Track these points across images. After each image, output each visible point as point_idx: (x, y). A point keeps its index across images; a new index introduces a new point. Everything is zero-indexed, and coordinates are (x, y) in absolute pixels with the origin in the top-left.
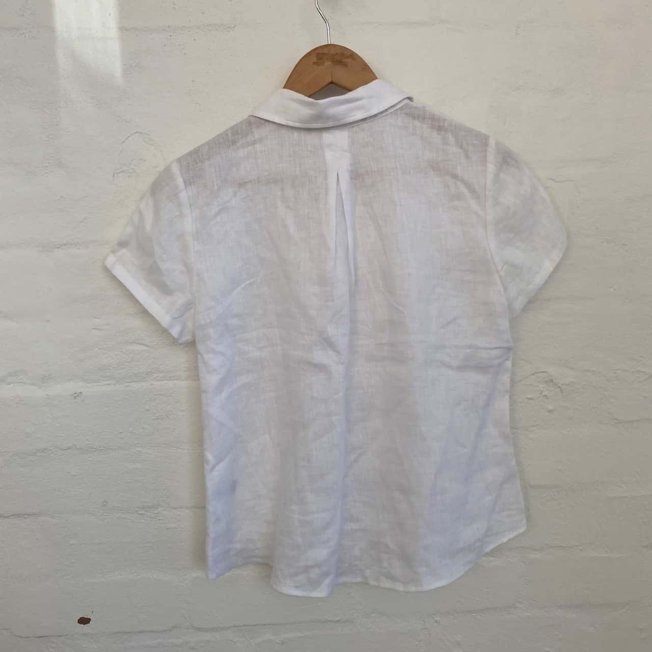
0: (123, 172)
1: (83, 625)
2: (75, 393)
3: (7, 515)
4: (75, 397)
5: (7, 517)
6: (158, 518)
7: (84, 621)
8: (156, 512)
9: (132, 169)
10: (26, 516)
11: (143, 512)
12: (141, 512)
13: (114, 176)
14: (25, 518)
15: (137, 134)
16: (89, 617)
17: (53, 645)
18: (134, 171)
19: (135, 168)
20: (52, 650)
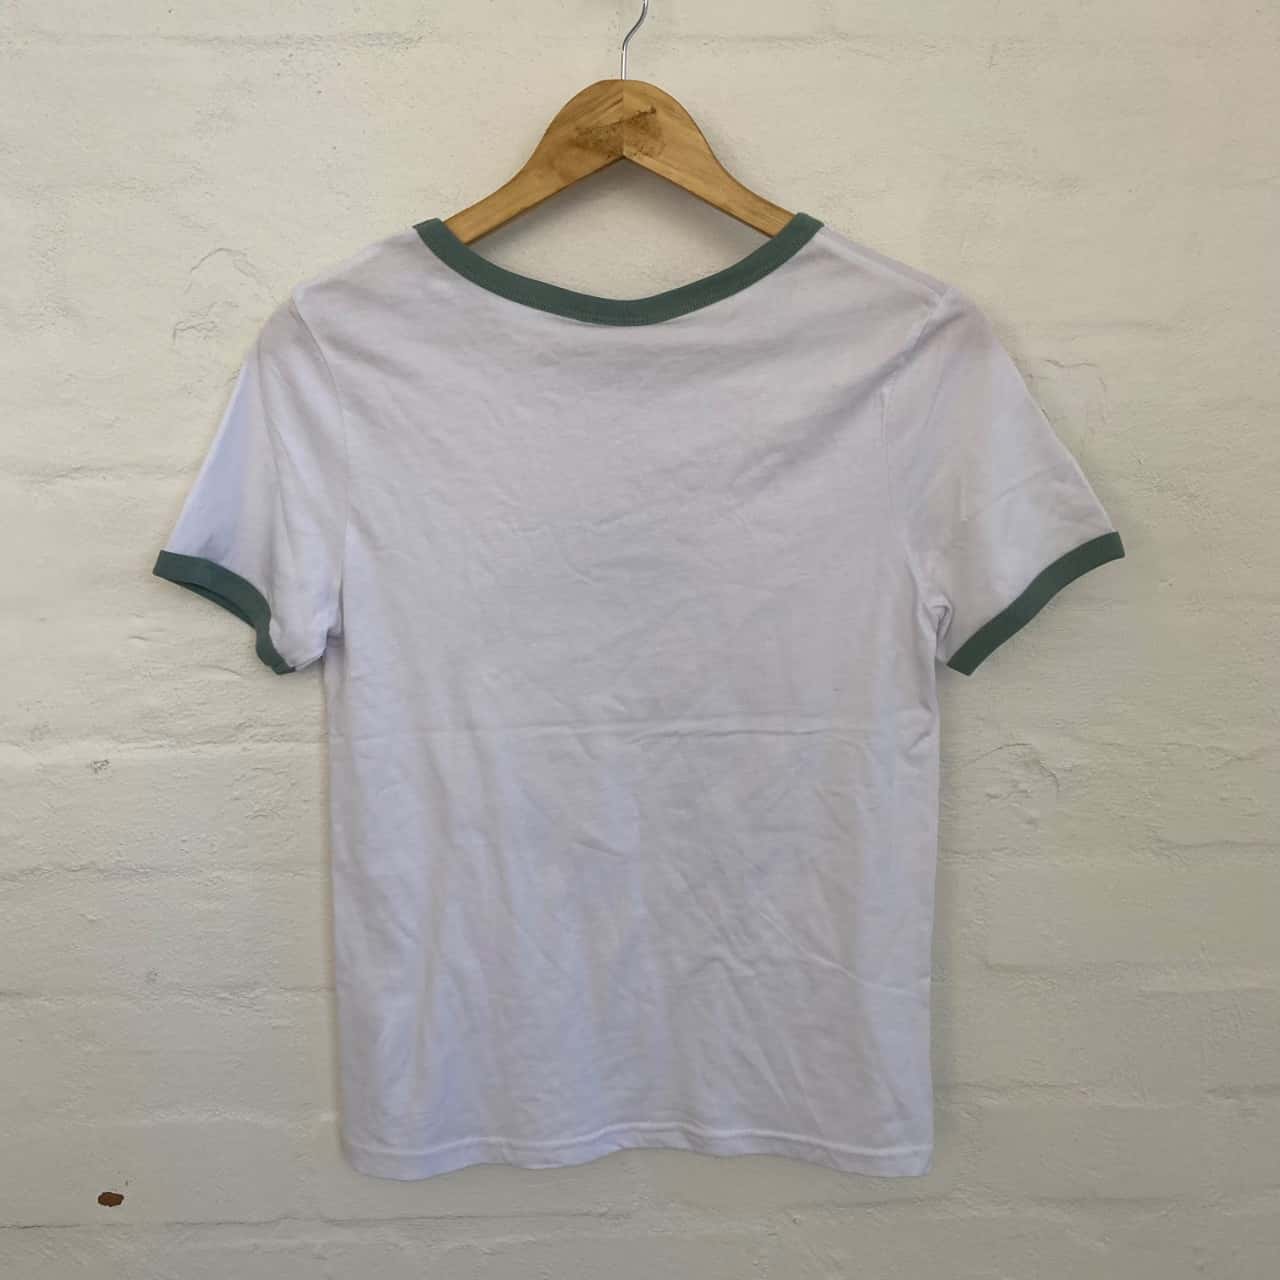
0: (193, 327)
1: (107, 1207)
2: (95, 763)
4: (96, 771)
6: (256, 1008)
7: (110, 1200)
8: (252, 996)
9: (212, 322)
11: (226, 995)
12: (223, 995)
13: (174, 335)
15: (221, 253)
16: (120, 1193)
17: (50, 1244)
18: (215, 327)
19: (217, 320)
20: (47, 1252)
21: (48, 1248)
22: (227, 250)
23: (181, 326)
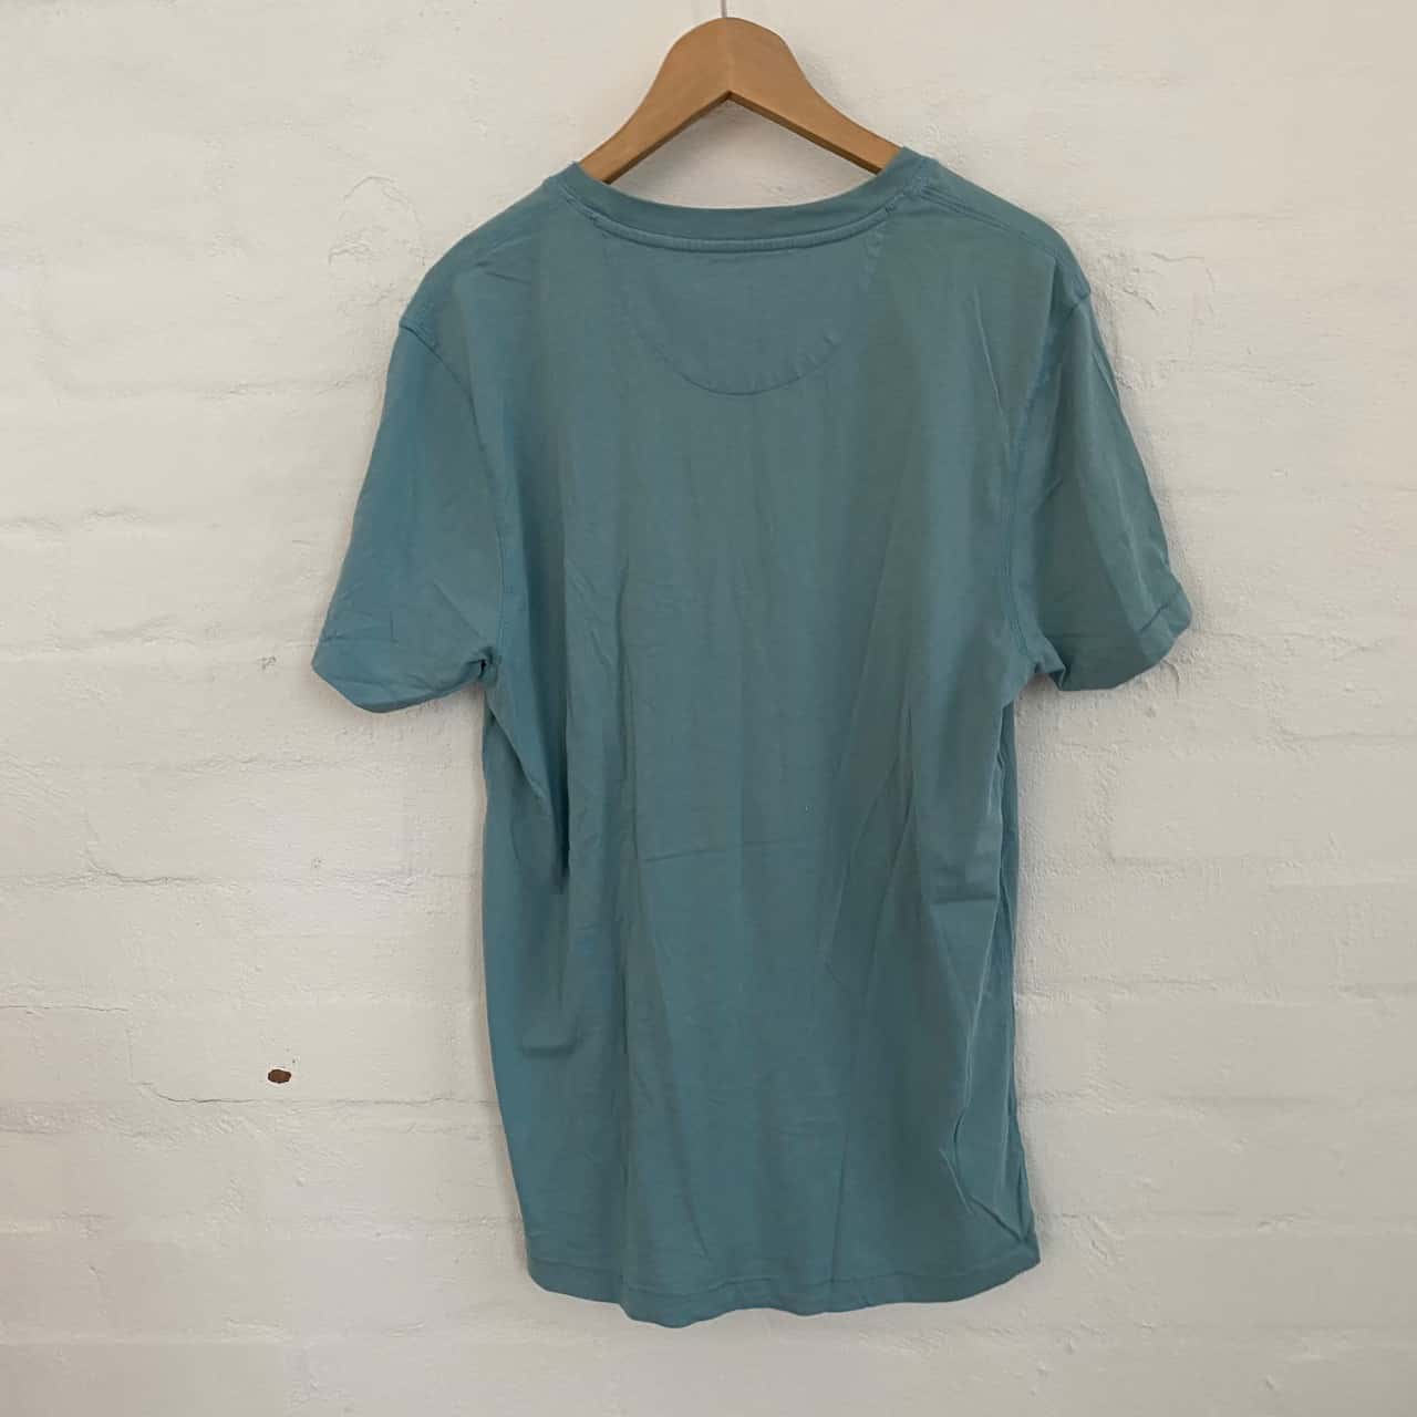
0: (346, 251)
1: (275, 1084)
2: (264, 659)
3: (146, 879)
4: (264, 667)
5: (145, 882)
6: (412, 893)
7: (279, 1077)
8: (407, 883)
9: (364, 245)
10: (178, 882)
11: (384, 881)
12: (379, 882)
13: (330, 260)
14: (178, 885)
15: (371, 181)
16: (286, 1070)
17: (226, 1117)
18: (367, 250)
19: (367, 243)
20: (224, 1126)
21: (223, 1121)
22: (376, 178)
23: (336, 251)
